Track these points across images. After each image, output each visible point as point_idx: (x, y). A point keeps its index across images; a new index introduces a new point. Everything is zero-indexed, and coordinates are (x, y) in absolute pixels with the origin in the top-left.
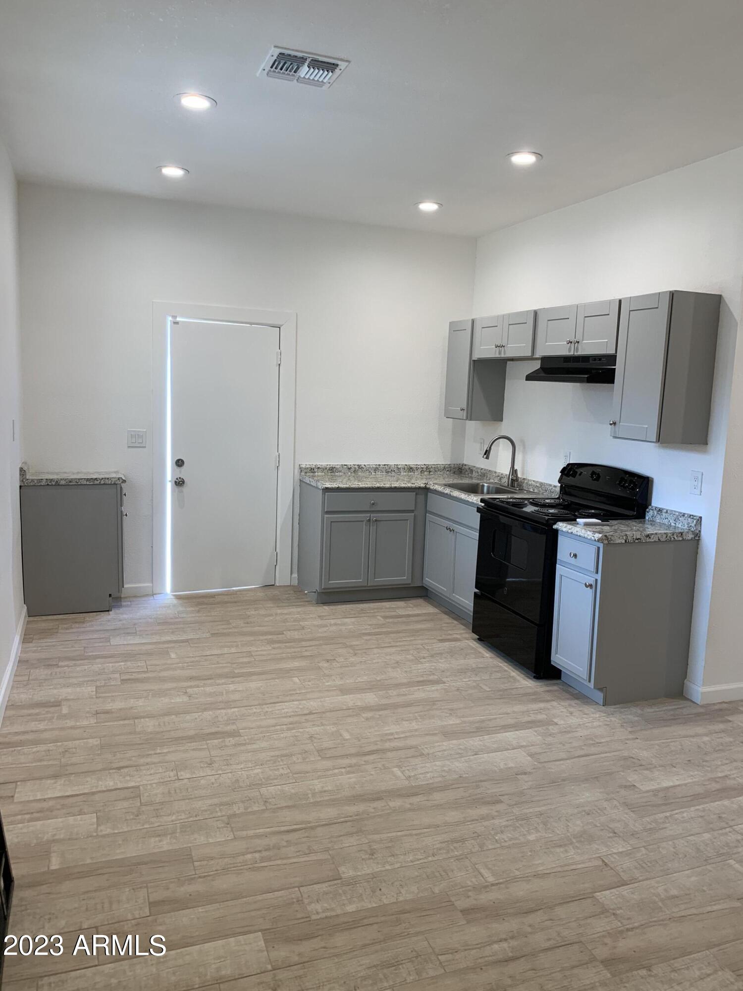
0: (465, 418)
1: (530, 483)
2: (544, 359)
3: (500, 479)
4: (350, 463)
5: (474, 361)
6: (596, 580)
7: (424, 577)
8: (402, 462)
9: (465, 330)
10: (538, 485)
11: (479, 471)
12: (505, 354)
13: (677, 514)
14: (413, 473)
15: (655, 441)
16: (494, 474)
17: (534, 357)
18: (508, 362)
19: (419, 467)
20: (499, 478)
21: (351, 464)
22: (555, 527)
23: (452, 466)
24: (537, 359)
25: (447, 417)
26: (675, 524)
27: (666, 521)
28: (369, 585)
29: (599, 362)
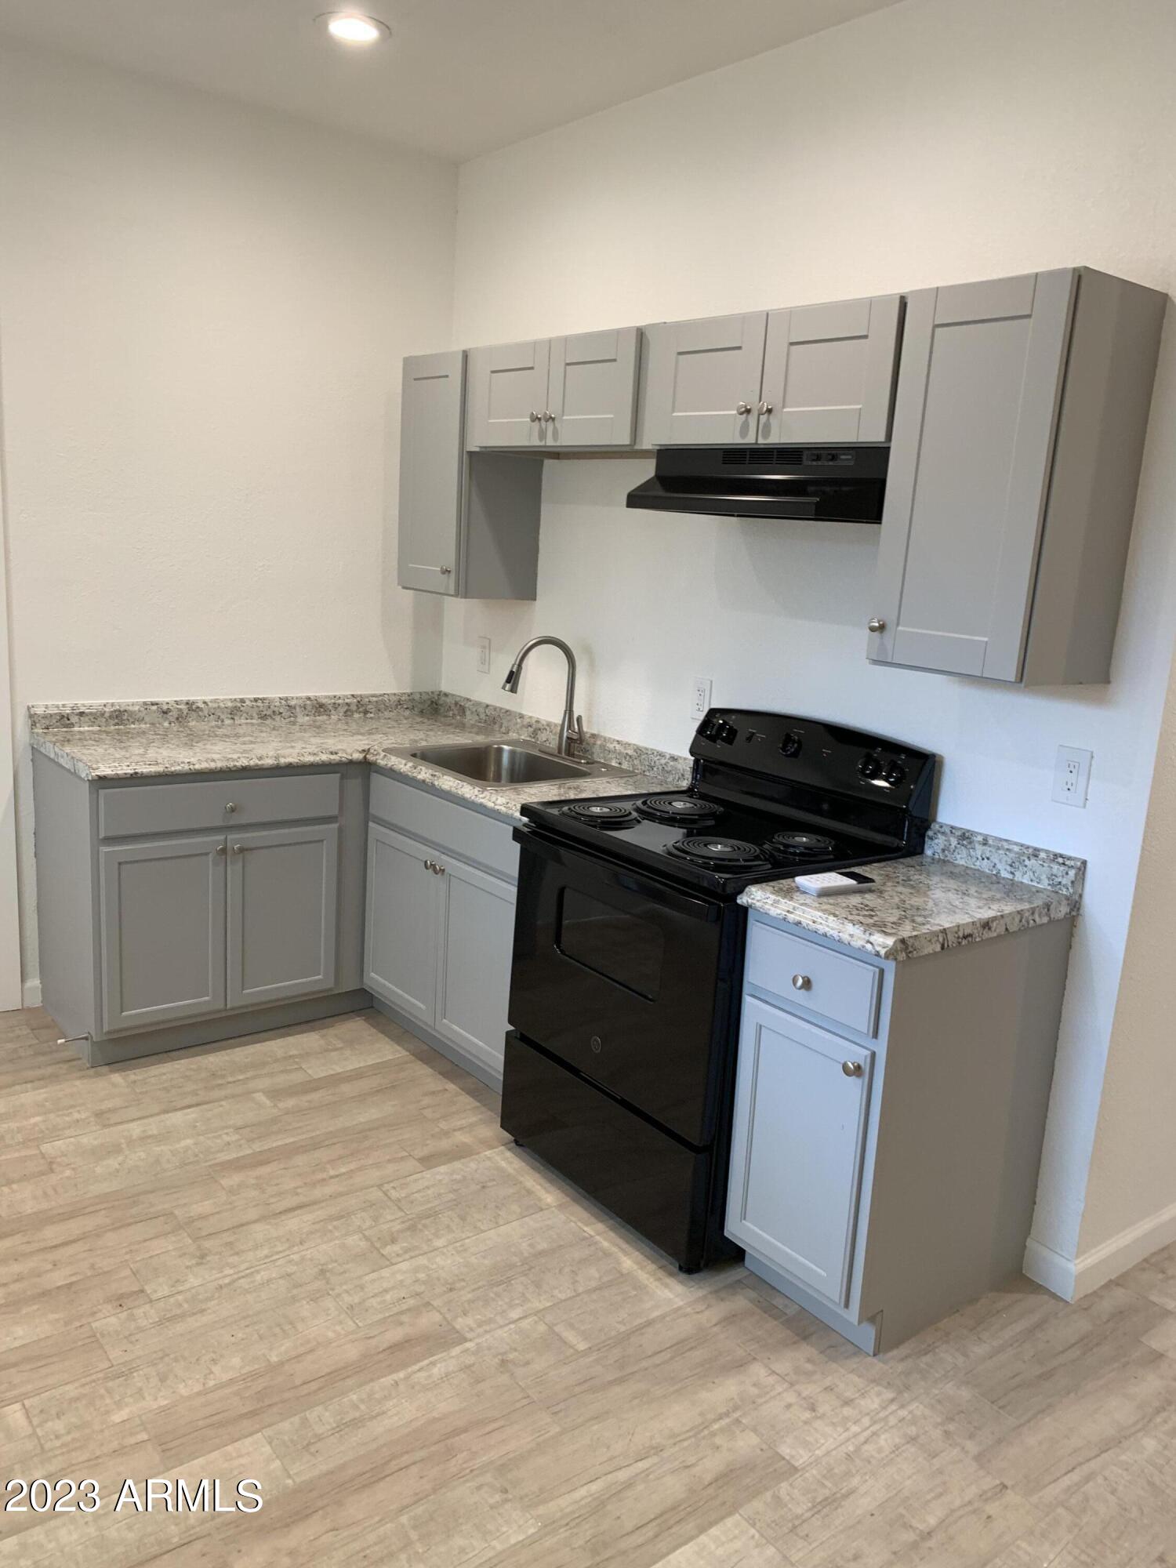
0: (452, 593)
1: (612, 746)
2: (666, 456)
3: (535, 733)
4: (165, 698)
5: (471, 454)
6: (873, 1055)
7: (365, 969)
8: (300, 691)
9: (447, 376)
10: (630, 752)
11: (481, 710)
12: (555, 437)
13: (1016, 849)
14: (325, 717)
15: (1013, 680)
16: (519, 720)
17: (637, 447)
18: (548, 463)
19: (340, 701)
20: (531, 729)
21: (167, 700)
22: (743, 900)
23: (417, 697)
24: (644, 454)
25: (404, 588)
26: (1012, 873)
27: (985, 866)
28: (228, 1006)
29: (831, 463)
